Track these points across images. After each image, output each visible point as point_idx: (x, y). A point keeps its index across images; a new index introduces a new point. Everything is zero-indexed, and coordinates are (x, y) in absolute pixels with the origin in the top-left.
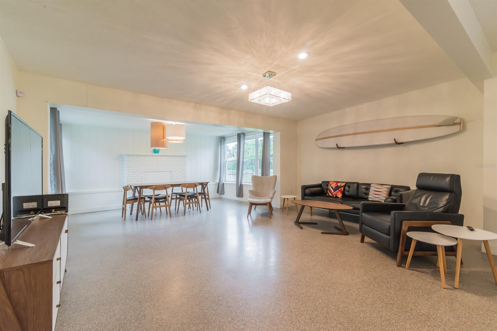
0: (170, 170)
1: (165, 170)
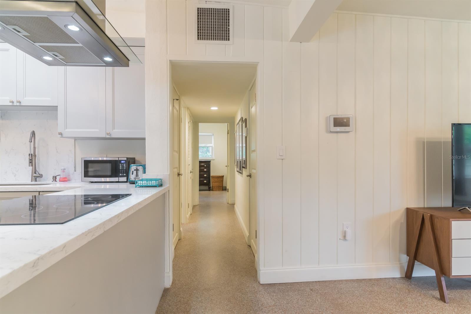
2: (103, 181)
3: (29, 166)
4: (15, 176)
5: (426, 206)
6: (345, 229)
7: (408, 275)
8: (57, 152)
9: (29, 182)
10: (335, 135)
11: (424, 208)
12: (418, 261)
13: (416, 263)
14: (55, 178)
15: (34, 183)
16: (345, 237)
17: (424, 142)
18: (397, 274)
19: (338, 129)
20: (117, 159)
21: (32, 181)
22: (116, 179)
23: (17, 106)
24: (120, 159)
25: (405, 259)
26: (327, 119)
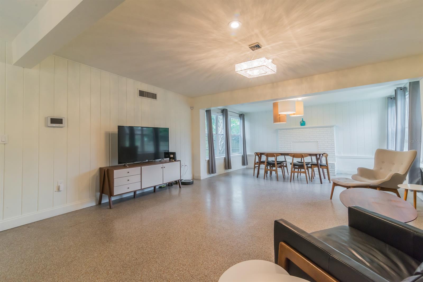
0: (316, 141)
1: (311, 141)
5: (110, 166)
6: (59, 185)
7: (100, 203)
10: (53, 128)
11: (110, 167)
12: (104, 194)
13: (103, 194)
16: (59, 189)
17: (110, 134)
18: (94, 204)
19: (54, 125)
25: (98, 194)
26: (46, 118)
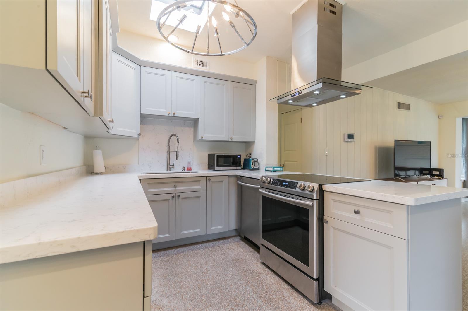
2: (222, 169)
3: (176, 159)
4: (150, 167)
8: (181, 149)
9: (166, 171)
14: (184, 168)
15: (169, 172)
19: (349, 140)
20: (236, 155)
21: (167, 171)
22: (235, 168)
23: (172, 116)
24: (238, 155)
26: (345, 134)
